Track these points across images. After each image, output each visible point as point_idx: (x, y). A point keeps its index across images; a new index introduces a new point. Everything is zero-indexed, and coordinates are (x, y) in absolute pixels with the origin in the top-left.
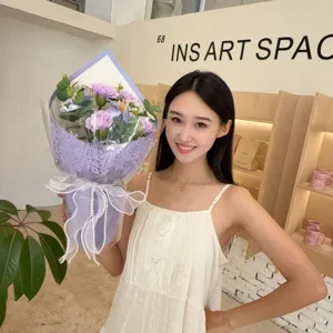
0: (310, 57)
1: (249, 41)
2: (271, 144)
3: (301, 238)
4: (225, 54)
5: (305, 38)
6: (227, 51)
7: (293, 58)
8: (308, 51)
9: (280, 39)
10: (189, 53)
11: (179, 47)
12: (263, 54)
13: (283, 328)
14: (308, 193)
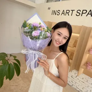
0: (91, 16)
1: (74, 10)
2: (79, 40)
3: (85, 67)
4: (67, 14)
5: (91, 10)
6: (68, 13)
7: (87, 16)
8: (91, 14)
9: (83, 10)
10: (57, 13)
11: (54, 11)
12: (78, 14)
14: (88, 55)
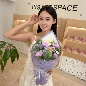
1: (52, 5)
3: (65, 50)
5: (65, 5)
7: (62, 10)
9: (59, 5)
13: (61, 70)
14: (66, 39)
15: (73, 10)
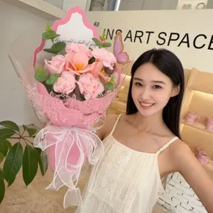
0: (188, 46)
1: (153, 32)
6: (139, 37)
8: (188, 42)
9: (172, 34)
10: (114, 35)
11: (109, 30)
12: (161, 41)
13: (162, 205)
15: (209, 48)
